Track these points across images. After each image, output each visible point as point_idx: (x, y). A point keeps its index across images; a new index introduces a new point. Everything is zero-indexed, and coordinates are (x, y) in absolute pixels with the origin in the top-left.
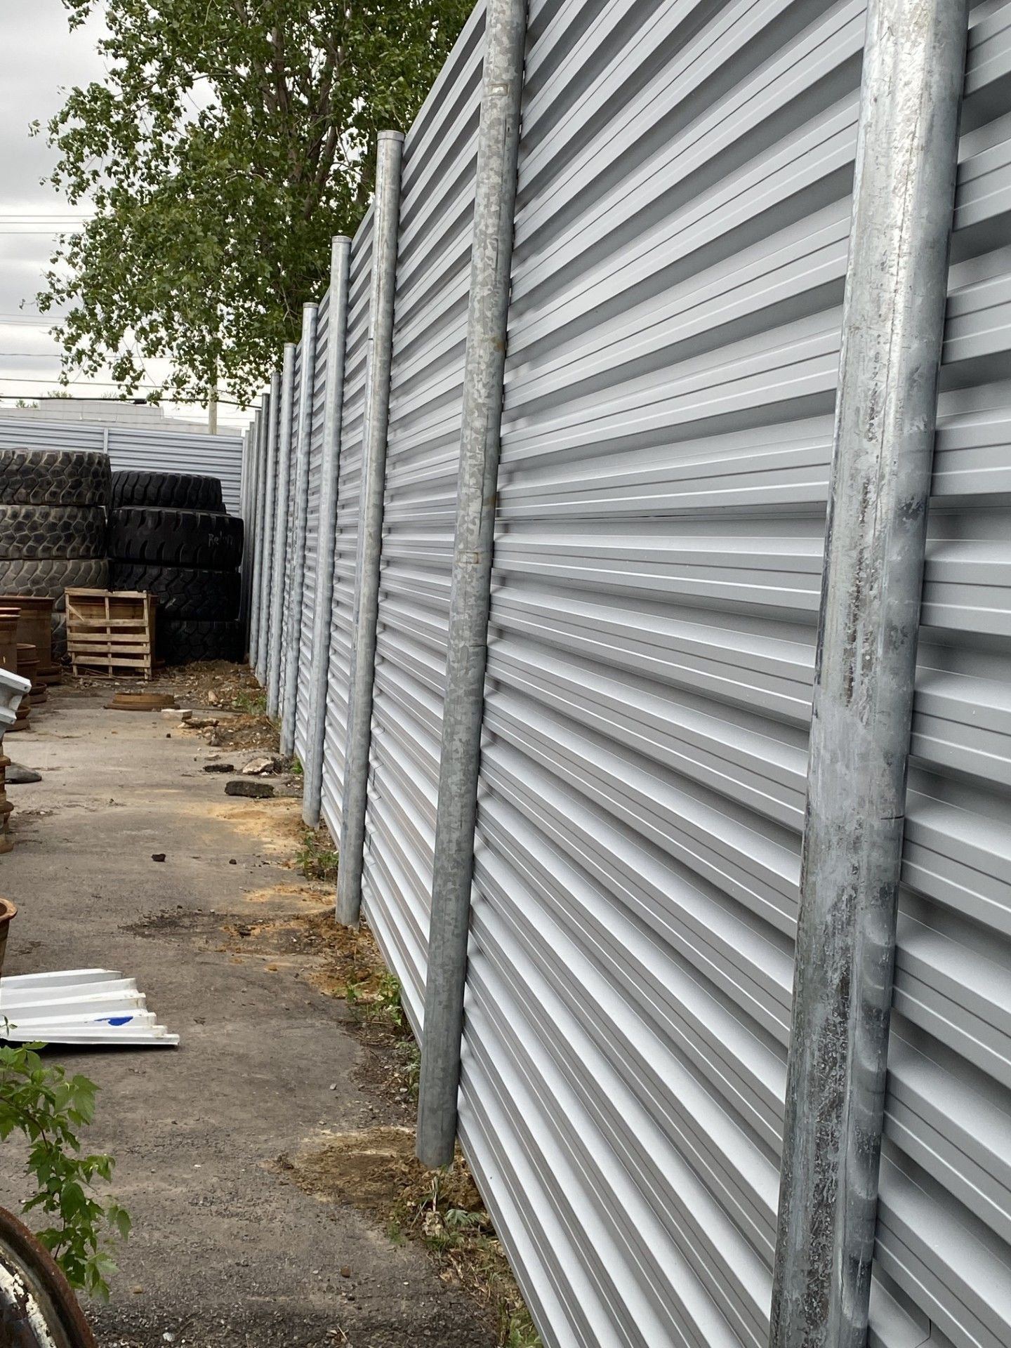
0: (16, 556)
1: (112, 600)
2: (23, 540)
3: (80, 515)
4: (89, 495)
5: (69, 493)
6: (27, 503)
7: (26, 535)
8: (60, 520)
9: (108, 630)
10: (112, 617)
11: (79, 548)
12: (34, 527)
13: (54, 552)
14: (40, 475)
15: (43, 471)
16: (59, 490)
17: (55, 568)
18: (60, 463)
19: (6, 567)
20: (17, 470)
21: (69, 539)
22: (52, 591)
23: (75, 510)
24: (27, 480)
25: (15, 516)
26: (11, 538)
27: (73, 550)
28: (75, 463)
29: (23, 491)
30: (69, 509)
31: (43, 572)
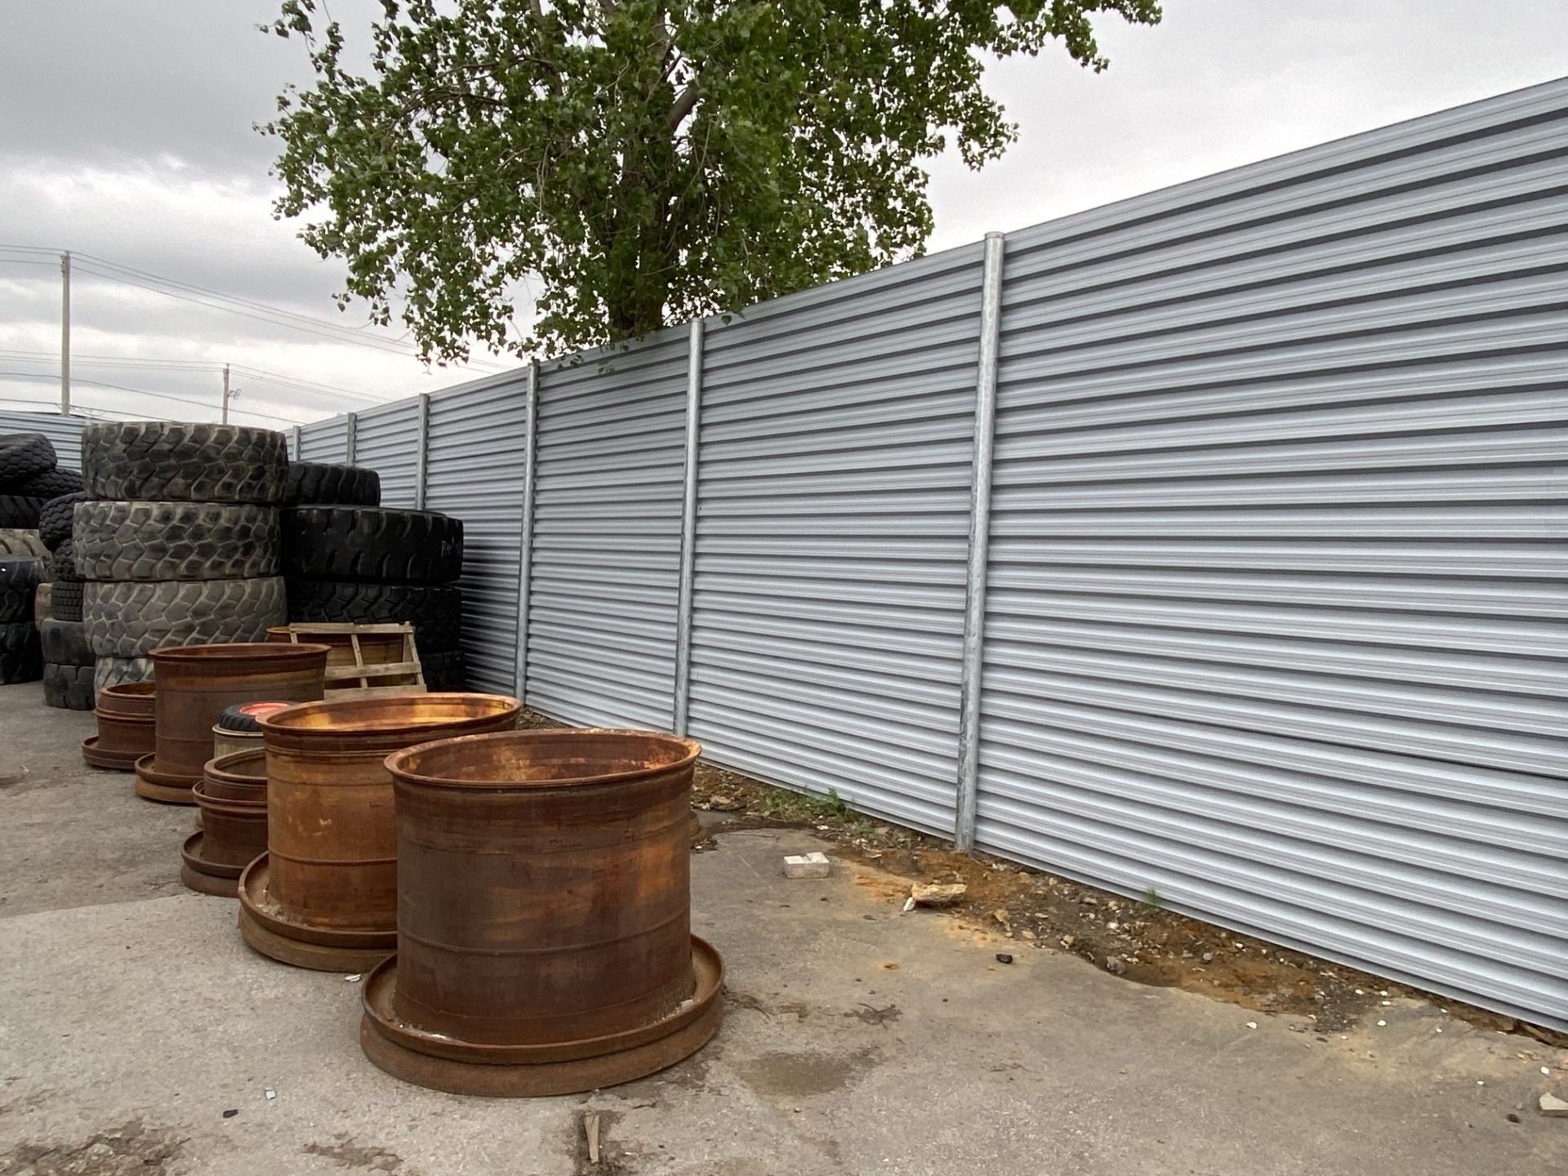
0: (169, 576)
1: (363, 638)
2: (181, 553)
3: (260, 517)
4: (272, 490)
5: (249, 486)
6: (182, 499)
7: (184, 546)
8: (236, 524)
9: (364, 683)
10: (366, 662)
11: (260, 563)
12: (198, 534)
13: (228, 570)
14: (208, 459)
15: (213, 454)
16: (235, 481)
17: (228, 592)
18: (237, 442)
19: (149, 593)
20: (170, 451)
21: (248, 550)
22: (225, 625)
23: (255, 508)
24: (186, 465)
25: (166, 517)
26: (161, 550)
27: (253, 565)
28: (256, 444)
29: (180, 481)
30: (247, 508)
31: (210, 597)
